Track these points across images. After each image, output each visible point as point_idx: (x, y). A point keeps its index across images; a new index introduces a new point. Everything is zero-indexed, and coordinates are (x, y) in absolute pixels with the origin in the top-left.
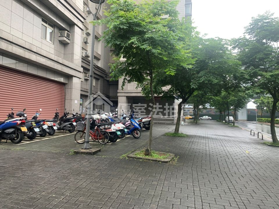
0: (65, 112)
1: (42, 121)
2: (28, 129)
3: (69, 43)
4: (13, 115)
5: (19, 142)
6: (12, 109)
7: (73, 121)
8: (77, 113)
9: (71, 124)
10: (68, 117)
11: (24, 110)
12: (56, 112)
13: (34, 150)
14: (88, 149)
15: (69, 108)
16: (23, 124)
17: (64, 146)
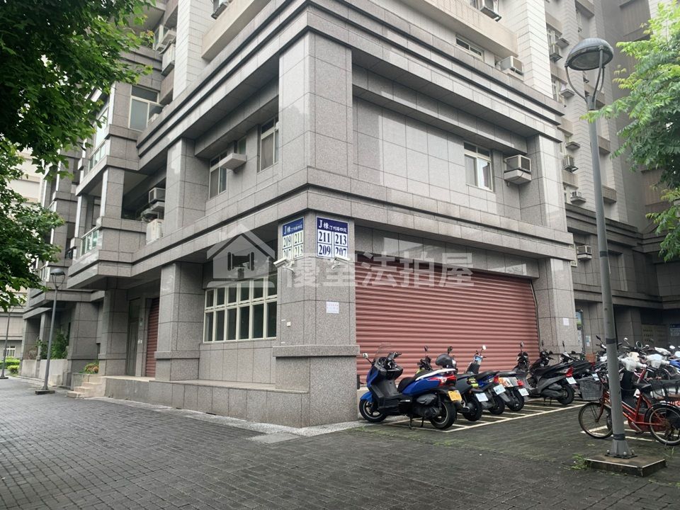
0: (542, 350)
1: (490, 375)
2: (462, 396)
3: (530, 181)
4: (430, 362)
5: (448, 426)
6: (426, 350)
7: (567, 373)
8: (573, 353)
9: (563, 383)
10: (551, 363)
11: (450, 349)
12: (520, 350)
13: (483, 448)
14: (625, 457)
15: (550, 339)
16: (451, 384)
17: (555, 442)
